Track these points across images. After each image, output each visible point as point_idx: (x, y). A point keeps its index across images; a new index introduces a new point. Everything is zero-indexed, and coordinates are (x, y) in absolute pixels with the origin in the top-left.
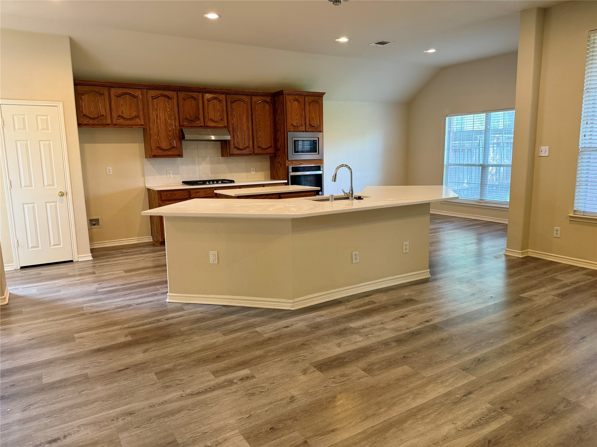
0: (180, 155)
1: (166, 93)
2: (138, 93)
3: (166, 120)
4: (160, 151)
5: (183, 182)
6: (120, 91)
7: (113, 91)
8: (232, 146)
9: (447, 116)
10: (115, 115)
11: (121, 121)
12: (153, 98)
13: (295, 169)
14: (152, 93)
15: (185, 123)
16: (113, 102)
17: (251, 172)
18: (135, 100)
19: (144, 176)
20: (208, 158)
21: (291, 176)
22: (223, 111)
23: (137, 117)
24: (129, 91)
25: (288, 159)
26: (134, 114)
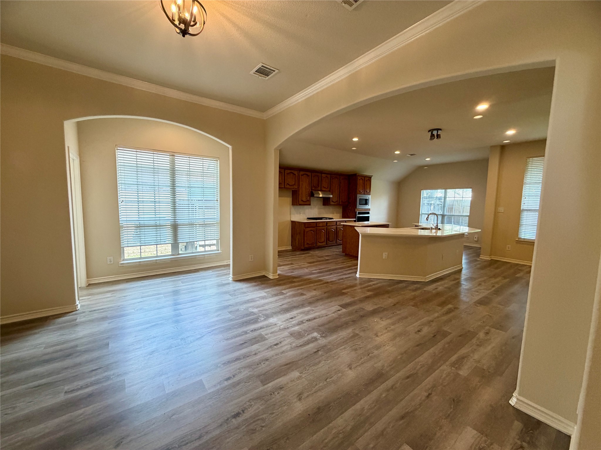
0: (310, 205)
1: (307, 173)
2: (296, 173)
3: (306, 187)
4: (302, 202)
5: (307, 218)
6: (289, 171)
7: (286, 171)
8: (331, 201)
9: (422, 190)
10: (286, 184)
11: (288, 186)
12: (302, 175)
13: (359, 213)
14: (302, 173)
15: (313, 188)
16: (286, 177)
17: (334, 214)
18: (294, 176)
19: (290, 214)
20: (317, 207)
21: (358, 217)
22: (328, 183)
23: (295, 184)
24: (292, 171)
25: (356, 208)
26: (294, 183)
